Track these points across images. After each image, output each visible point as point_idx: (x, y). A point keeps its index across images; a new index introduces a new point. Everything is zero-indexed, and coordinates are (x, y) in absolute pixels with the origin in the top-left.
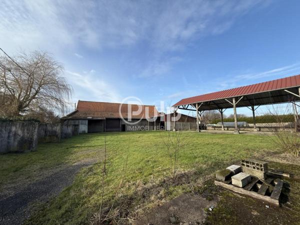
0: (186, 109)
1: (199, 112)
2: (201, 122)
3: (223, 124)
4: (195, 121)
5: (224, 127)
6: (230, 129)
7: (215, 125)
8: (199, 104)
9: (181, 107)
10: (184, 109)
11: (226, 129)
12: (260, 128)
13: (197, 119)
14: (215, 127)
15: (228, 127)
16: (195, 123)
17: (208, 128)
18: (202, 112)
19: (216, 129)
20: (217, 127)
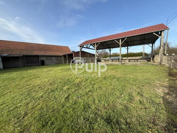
0: (89, 48)
1: (97, 51)
2: (98, 57)
3: (110, 58)
4: (94, 57)
5: (111, 60)
6: (114, 61)
7: (105, 59)
8: (97, 44)
9: (85, 46)
10: (87, 48)
11: (112, 61)
12: (129, 60)
13: (96, 56)
14: (105, 60)
15: (113, 60)
16: (94, 58)
17: (102, 61)
18: (98, 51)
19: (106, 61)
20: (107, 60)
